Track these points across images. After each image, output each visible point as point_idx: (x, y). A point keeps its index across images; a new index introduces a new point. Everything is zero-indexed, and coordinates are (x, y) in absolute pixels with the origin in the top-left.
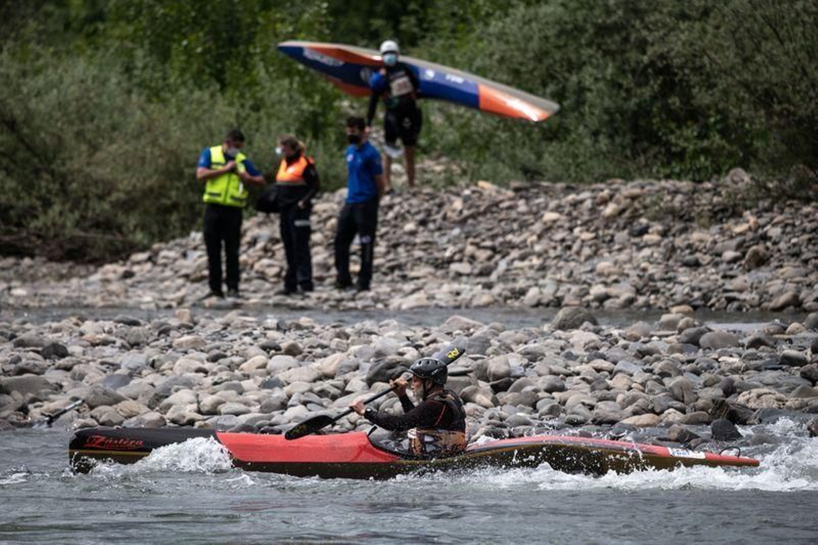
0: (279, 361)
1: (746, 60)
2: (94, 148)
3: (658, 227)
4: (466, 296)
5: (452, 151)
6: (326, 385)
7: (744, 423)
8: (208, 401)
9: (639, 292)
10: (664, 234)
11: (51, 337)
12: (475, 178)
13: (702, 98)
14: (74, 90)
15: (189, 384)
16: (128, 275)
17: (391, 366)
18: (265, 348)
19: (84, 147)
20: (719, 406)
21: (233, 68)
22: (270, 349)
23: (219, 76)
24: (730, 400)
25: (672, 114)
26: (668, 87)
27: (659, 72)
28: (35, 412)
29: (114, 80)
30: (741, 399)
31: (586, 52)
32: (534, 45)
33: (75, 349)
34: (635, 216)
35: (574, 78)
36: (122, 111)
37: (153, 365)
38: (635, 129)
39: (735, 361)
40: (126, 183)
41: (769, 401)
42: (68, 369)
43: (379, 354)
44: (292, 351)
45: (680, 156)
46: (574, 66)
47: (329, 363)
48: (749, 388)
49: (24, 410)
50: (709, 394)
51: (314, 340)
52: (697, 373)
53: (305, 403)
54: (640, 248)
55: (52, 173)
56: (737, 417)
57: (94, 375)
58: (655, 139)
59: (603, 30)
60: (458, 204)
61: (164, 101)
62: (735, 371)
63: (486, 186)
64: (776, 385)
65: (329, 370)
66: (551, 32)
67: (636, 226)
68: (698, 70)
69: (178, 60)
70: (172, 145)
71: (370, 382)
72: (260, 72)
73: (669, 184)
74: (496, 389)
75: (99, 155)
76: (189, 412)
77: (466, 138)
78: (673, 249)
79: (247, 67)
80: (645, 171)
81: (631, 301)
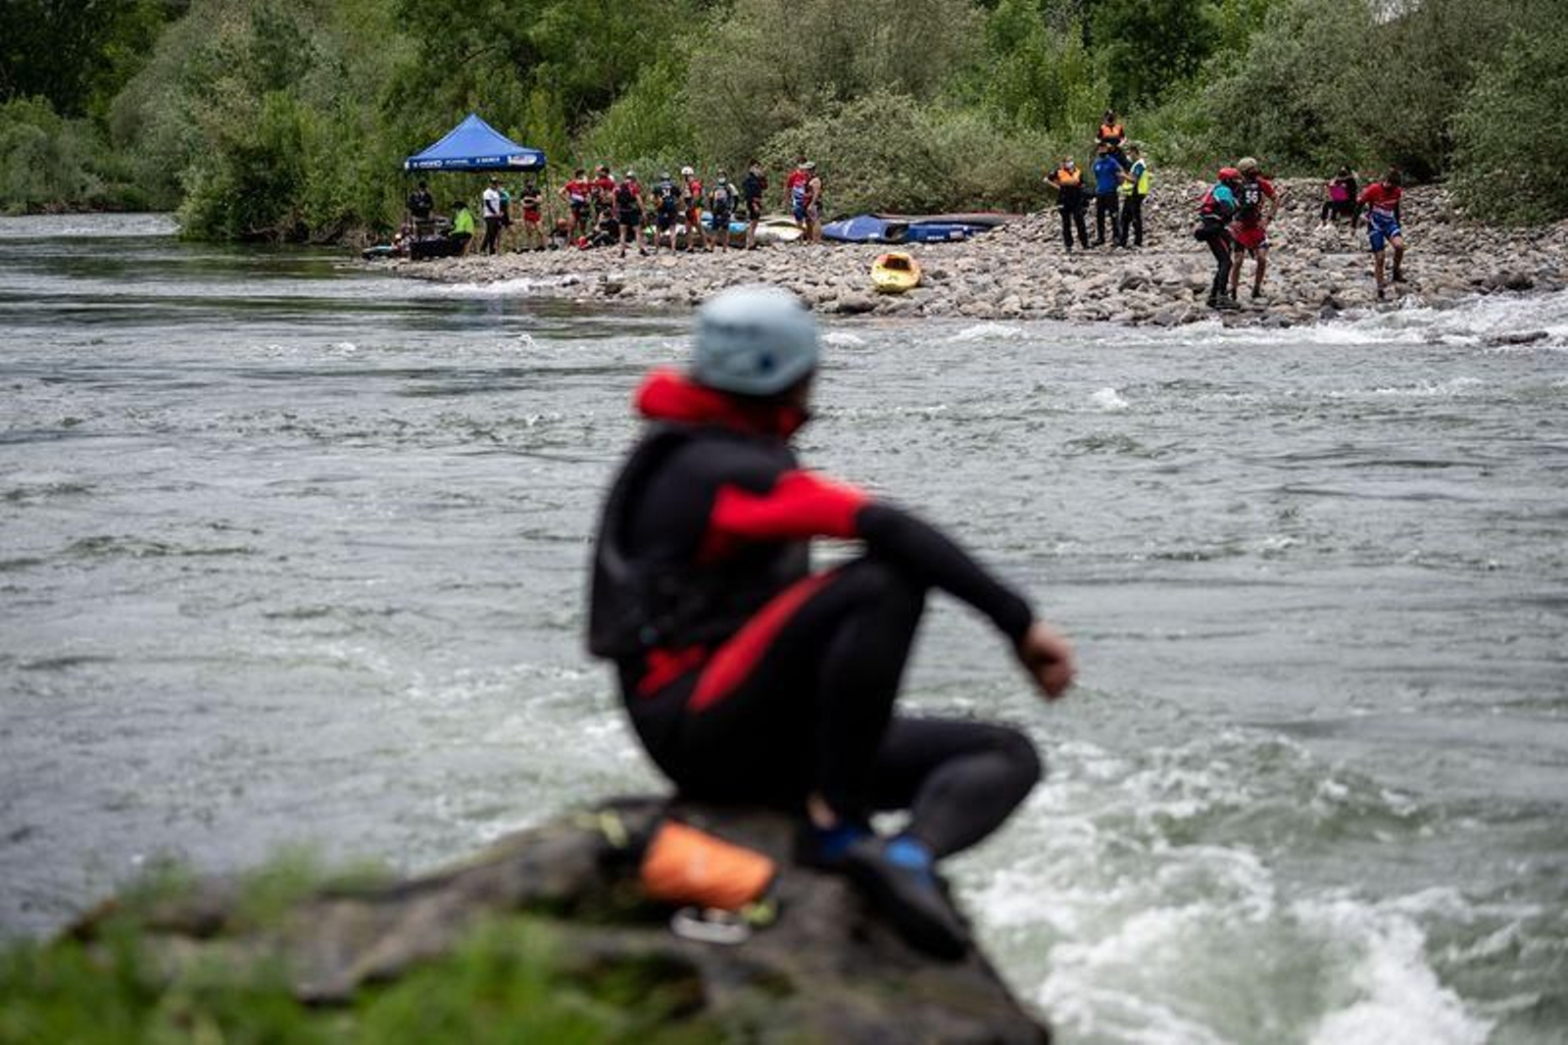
0: (1069, 278)
1: (1356, 106)
2: (974, 166)
3: (1302, 205)
4: (1186, 247)
5: (1183, 164)
6: (1096, 292)
7: (1340, 309)
8: (1026, 301)
9: (1290, 242)
10: (1306, 209)
11: (938, 268)
12: (1196, 178)
13: (1328, 127)
14: (962, 133)
15: (1016, 293)
16: (991, 238)
17: (1133, 280)
18: (1061, 272)
19: (968, 166)
20: (1327, 300)
21: (1054, 118)
22: (1065, 272)
23: (1047, 124)
24: (1334, 296)
25: (1313, 140)
26: (1309, 123)
27: (1304, 114)
28: (927, 309)
29: (985, 127)
30: (1341, 295)
31: (1262, 103)
32: (1231, 101)
33: (952, 273)
34: (1288, 199)
35: (1254, 119)
36: (989, 144)
37: (996, 282)
38: (1291, 149)
39: (1339, 275)
40: (992, 186)
41: (1357, 297)
42: (947, 285)
43: (1127, 274)
44: (1077, 273)
45: (1316, 164)
46: (1253, 112)
47: (1100, 279)
48: (1345, 289)
49: (921, 308)
50: (1321, 294)
51: (1091, 267)
52: (1316, 282)
53: (1083, 302)
54: (1292, 217)
55: (950, 181)
56: (1337, 306)
57: (962, 288)
58: (1302, 154)
59: (1272, 89)
60: (1185, 193)
61: (1015, 138)
62: (1338, 280)
63: (1202, 184)
64: (1363, 288)
65: (1099, 283)
66: (1241, 92)
67: (1290, 204)
68: (1326, 113)
69: (1022, 113)
70: (1018, 163)
71: (1121, 290)
72: (1070, 119)
73: (1310, 180)
74: (1196, 292)
75: (976, 170)
76: (1016, 308)
77: (1191, 156)
78: (1311, 216)
79: (1063, 118)
80: (1295, 173)
81: (1284, 247)
